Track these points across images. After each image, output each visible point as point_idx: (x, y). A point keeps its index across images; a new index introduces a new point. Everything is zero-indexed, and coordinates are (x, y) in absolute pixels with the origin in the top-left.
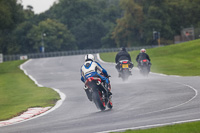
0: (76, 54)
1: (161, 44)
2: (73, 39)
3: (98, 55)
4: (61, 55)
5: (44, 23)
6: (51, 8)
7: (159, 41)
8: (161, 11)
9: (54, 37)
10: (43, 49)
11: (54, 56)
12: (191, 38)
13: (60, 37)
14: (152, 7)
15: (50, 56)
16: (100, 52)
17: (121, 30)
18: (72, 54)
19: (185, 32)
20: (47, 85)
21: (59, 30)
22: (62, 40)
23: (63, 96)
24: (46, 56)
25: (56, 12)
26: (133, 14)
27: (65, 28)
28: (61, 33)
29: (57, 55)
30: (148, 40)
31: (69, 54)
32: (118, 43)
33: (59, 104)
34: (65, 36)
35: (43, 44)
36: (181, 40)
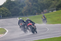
0: (11, 18)
1: (37, 14)
2: (10, 13)
3: (18, 18)
4: (7, 18)
5: (1, 8)
6: (4, 4)
7: (37, 13)
8: (37, 4)
9: (5, 13)
10: (1, 16)
11: (4, 18)
12: (46, 13)
13: (6, 13)
14: (34, 3)
15: (3, 19)
16: (19, 17)
17: (25, 10)
18: (10, 18)
19: (45, 11)
20: (3, 27)
21: (6, 11)
22: (7, 14)
23: (7, 31)
24: (2, 19)
25: (5, 5)
26: (28, 5)
27: (8, 10)
28: (7, 11)
29: (6, 18)
30: (33, 13)
31: (9, 18)
32: (24, 14)
33: (6, 33)
34: (8, 12)
35: (1, 15)
36: (43, 13)
